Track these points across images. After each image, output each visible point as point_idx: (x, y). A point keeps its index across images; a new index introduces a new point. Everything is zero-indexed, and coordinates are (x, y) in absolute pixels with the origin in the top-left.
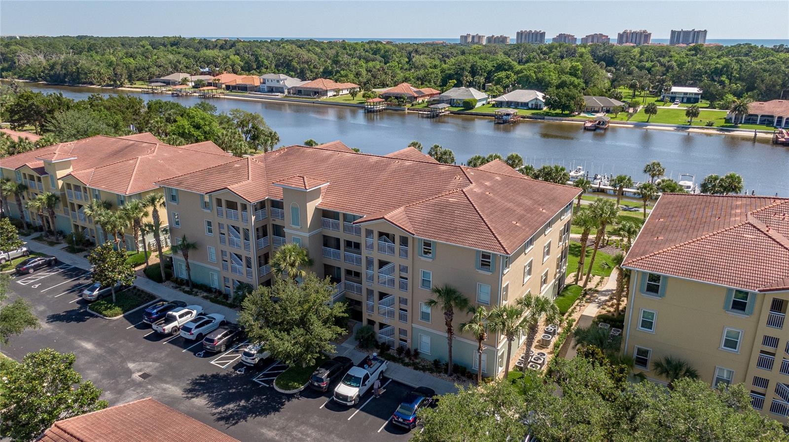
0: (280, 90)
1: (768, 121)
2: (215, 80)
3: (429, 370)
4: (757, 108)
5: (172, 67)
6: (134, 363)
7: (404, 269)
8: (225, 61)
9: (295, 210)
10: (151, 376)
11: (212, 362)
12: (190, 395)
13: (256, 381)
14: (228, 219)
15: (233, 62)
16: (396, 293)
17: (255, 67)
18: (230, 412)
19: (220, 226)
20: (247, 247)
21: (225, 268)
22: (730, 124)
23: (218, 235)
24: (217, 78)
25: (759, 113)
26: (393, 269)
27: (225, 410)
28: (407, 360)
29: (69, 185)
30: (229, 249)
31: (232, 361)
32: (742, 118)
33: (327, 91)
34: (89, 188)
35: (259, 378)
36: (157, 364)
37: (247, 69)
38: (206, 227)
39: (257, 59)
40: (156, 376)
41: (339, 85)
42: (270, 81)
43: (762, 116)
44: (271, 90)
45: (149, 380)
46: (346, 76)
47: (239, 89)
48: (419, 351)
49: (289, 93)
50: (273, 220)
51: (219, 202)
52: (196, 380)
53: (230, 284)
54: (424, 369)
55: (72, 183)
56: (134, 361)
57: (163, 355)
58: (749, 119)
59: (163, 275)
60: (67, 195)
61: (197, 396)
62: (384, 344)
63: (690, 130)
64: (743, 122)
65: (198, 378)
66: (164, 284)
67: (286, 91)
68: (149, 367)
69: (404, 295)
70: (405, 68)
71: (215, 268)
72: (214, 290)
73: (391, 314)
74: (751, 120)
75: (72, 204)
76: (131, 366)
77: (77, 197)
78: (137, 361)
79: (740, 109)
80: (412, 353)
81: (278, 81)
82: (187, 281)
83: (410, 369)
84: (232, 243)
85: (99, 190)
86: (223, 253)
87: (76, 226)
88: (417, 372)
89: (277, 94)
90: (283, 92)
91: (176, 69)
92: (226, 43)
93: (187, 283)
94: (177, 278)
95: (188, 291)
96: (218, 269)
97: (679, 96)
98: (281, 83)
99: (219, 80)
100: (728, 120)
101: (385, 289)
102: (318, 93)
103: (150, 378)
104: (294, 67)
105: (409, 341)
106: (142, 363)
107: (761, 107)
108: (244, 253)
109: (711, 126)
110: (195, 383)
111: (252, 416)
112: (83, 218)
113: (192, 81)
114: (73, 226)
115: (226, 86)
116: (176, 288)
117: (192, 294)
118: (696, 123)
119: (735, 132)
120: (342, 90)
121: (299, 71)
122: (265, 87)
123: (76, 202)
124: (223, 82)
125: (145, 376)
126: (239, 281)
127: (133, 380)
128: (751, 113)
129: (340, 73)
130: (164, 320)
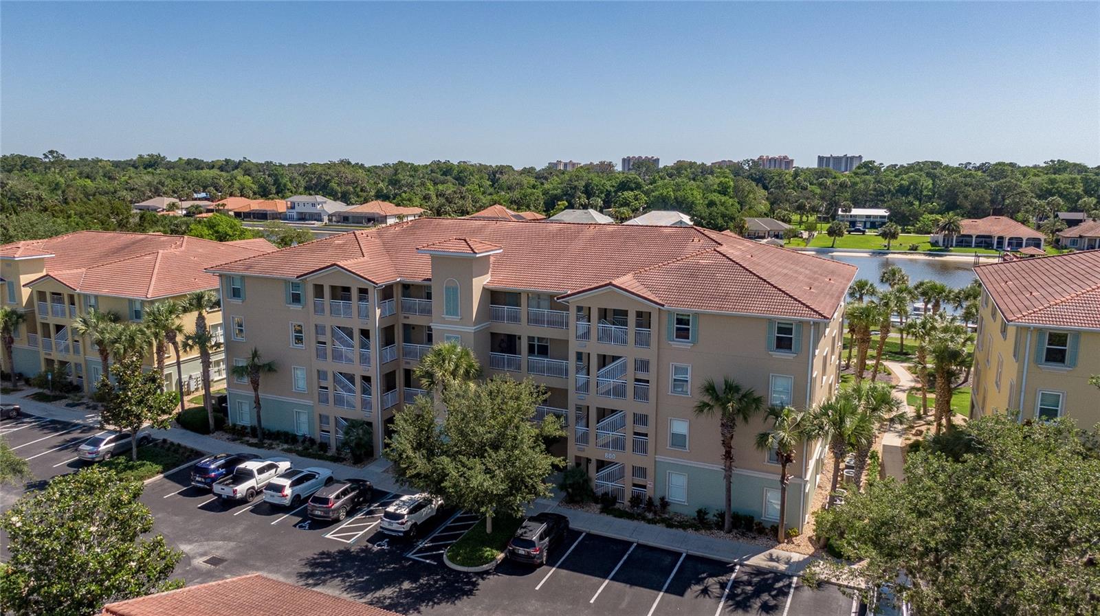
0: (316, 217)
1: (985, 242)
2: (218, 205)
3: (691, 526)
4: (971, 227)
5: (151, 191)
6: (190, 544)
7: (643, 365)
8: (230, 184)
9: (452, 293)
10: (226, 560)
11: (328, 536)
12: (311, 581)
13: (413, 557)
14: (332, 317)
15: (242, 185)
16: (629, 406)
17: (274, 191)
18: (389, 601)
19: (319, 329)
20: (365, 359)
21: (324, 400)
22: (938, 248)
23: (314, 344)
24: (221, 202)
25: (974, 233)
26: (624, 366)
27: (379, 598)
28: (650, 516)
29: (42, 295)
30: (331, 366)
31: (361, 533)
32: (952, 240)
33: (386, 217)
34: (79, 294)
35: (415, 553)
36: (232, 544)
37: (264, 193)
38: (292, 334)
39: (276, 182)
40: (235, 561)
41: (402, 210)
42: (301, 205)
43: (978, 237)
44: (303, 217)
45: (226, 568)
46: (410, 200)
47: (254, 218)
48: (667, 500)
49: (330, 220)
50: (405, 317)
51: (319, 290)
52: (314, 559)
53: (331, 426)
54: (683, 525)
55: (48, 289)
56: (190, 542)
57: (239, 530)
58: (962, 242)
59: (211, 421)
60: (37, 312)
61: (324, 582)
62: (606, 494)
63: (890, 256)
64: (954, 244)
65: (316, 556)
66: (211, 435)
67: (326, 219)
68: (218, 548)
69: (641, 408)
70: (488, 192)
71: (302, 401)
72: (301, 439)
73: (618, 444)
74: (964, 242)
75: (46, 326)
76: (186, 548)
77: (55, 313)
78: (196, 541)
79: (950, 227)
80: (657, 503)
81: (314, 205)
82: (254, 429)
83: (660, 528)
84: (337, 356)
85: (96, 297)
86: (322, 375)
87: (49, 362)
88: (673, 531)
89: (313, 222)
90: (321, 220)
91: (157, 193)
92: (227, 163)
93: (254, 431)
94: (235, 425)
95: (256, 443)
96: (310, 403)
97: (861, 220)
98: (318, 207)
99: (224, 205)
100: (934, 244)
101: (610, 403)
102: (374, 220)
103: (225, 563)
104: (332, 189)
105: (650, 485)
106: (205, 543)
107: (975, 226)
108: (358, 370)
109: (916, 250)
110: (313, 563)
111: (427, 605)
112: (62, 347)
113: (182, 209)
114: (43, 363)
115: (235, 213)
116: (234, 440)
117: (263, 447)
118: (895, 247)
119: (948, 257)
120: (407, 216)
121: (340, 195)
122: (294, 213)
123: (52, 321)
124: (230, 208)
125: (214, 561)
126: (345, 420)
127: (195, 569)
128: (964, 233)
129: (401, 196)
130: (231, 478)
